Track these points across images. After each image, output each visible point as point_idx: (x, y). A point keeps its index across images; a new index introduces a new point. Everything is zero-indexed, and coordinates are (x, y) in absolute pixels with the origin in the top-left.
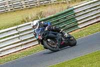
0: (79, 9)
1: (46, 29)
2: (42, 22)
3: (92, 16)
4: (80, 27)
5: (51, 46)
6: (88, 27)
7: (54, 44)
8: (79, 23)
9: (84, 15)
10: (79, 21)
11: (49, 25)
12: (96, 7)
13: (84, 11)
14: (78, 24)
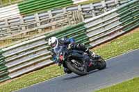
0: (10, 52)
1: (69, 47)
3: (28, 61)
4: (12, 77)
6: (23, 76)
7: (80, 66)
8: (10, 71)
9: (17, 61)
10: (10, 68)
11: (72, 42)
12: (33, 49)
13: (17, 54)
14: (9, 73)
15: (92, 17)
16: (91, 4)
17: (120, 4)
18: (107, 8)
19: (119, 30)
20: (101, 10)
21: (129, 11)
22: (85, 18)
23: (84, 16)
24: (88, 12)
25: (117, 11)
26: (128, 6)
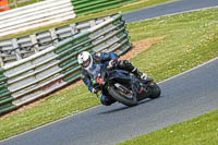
7: (128, 93)
15: (15, 60)
16: (14, 40)
17: (60, 40)
18: (40, 45)
19: (59, 81)
20: (30, 49)
21: (74, 50)
22: (5, 62)
23: (3, 58)
24: (9, 53)
25: (54, 51)
26: (72, 42)
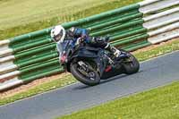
2: (72, 29)
5: (85, 76)
